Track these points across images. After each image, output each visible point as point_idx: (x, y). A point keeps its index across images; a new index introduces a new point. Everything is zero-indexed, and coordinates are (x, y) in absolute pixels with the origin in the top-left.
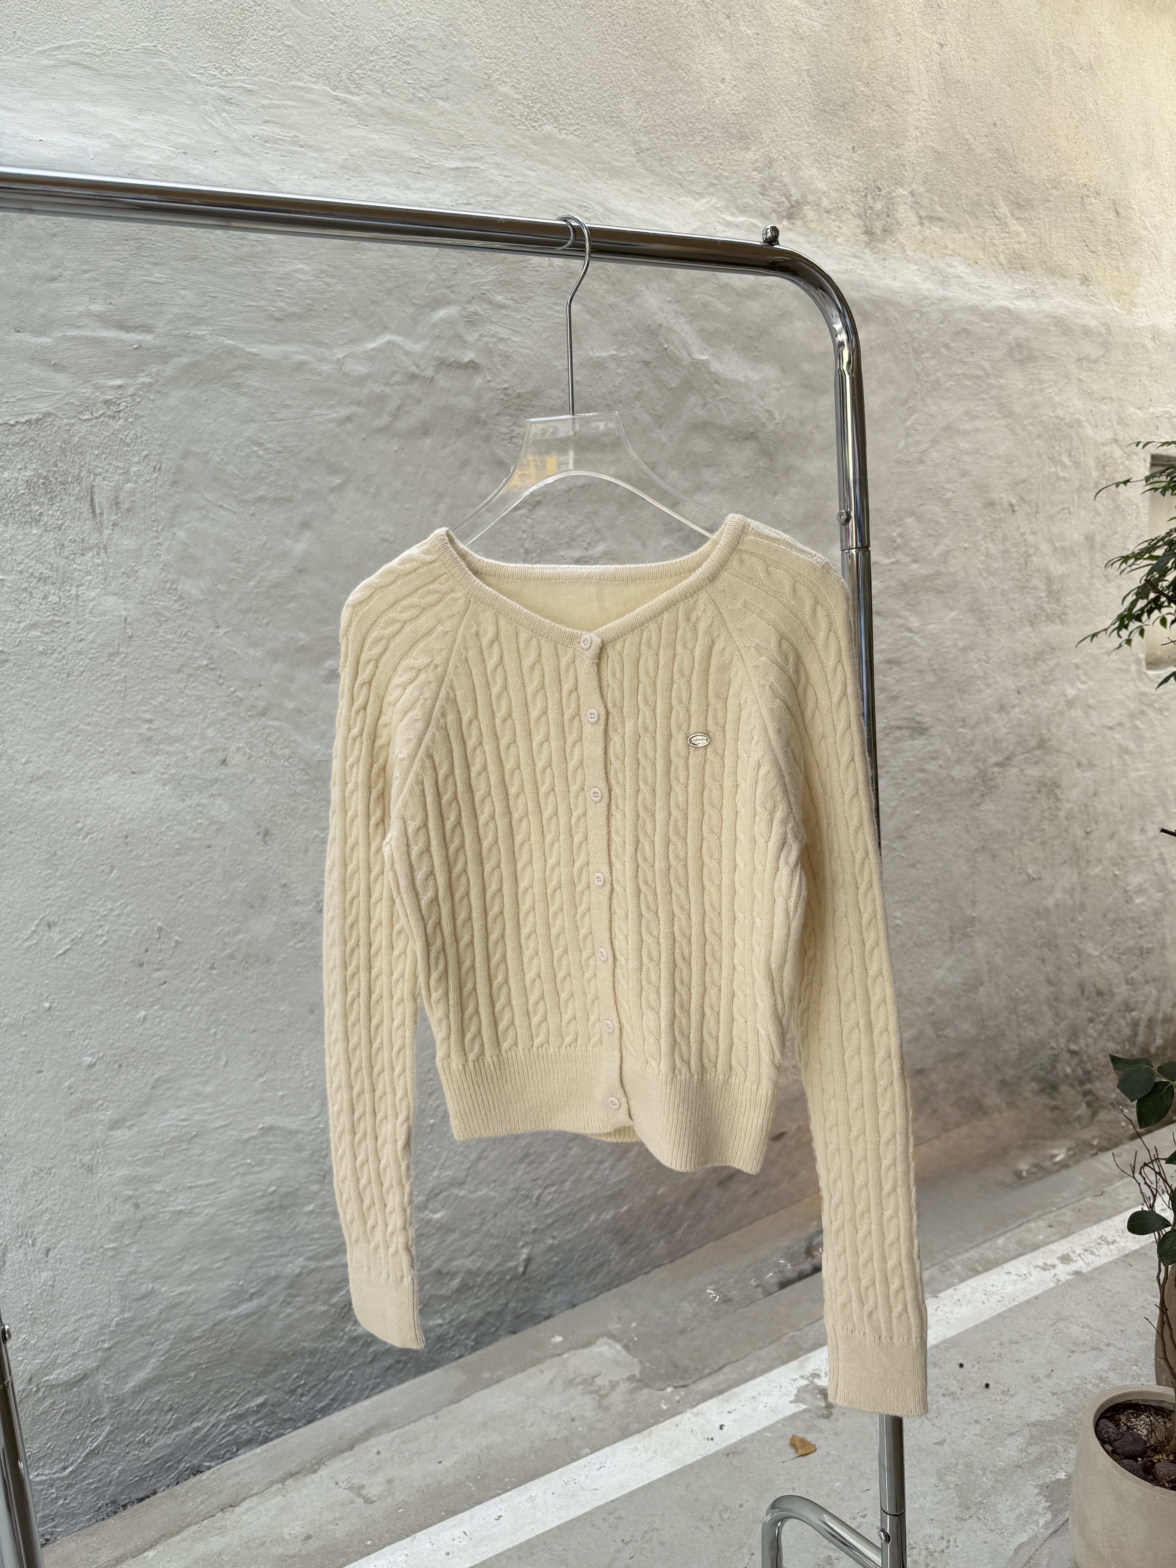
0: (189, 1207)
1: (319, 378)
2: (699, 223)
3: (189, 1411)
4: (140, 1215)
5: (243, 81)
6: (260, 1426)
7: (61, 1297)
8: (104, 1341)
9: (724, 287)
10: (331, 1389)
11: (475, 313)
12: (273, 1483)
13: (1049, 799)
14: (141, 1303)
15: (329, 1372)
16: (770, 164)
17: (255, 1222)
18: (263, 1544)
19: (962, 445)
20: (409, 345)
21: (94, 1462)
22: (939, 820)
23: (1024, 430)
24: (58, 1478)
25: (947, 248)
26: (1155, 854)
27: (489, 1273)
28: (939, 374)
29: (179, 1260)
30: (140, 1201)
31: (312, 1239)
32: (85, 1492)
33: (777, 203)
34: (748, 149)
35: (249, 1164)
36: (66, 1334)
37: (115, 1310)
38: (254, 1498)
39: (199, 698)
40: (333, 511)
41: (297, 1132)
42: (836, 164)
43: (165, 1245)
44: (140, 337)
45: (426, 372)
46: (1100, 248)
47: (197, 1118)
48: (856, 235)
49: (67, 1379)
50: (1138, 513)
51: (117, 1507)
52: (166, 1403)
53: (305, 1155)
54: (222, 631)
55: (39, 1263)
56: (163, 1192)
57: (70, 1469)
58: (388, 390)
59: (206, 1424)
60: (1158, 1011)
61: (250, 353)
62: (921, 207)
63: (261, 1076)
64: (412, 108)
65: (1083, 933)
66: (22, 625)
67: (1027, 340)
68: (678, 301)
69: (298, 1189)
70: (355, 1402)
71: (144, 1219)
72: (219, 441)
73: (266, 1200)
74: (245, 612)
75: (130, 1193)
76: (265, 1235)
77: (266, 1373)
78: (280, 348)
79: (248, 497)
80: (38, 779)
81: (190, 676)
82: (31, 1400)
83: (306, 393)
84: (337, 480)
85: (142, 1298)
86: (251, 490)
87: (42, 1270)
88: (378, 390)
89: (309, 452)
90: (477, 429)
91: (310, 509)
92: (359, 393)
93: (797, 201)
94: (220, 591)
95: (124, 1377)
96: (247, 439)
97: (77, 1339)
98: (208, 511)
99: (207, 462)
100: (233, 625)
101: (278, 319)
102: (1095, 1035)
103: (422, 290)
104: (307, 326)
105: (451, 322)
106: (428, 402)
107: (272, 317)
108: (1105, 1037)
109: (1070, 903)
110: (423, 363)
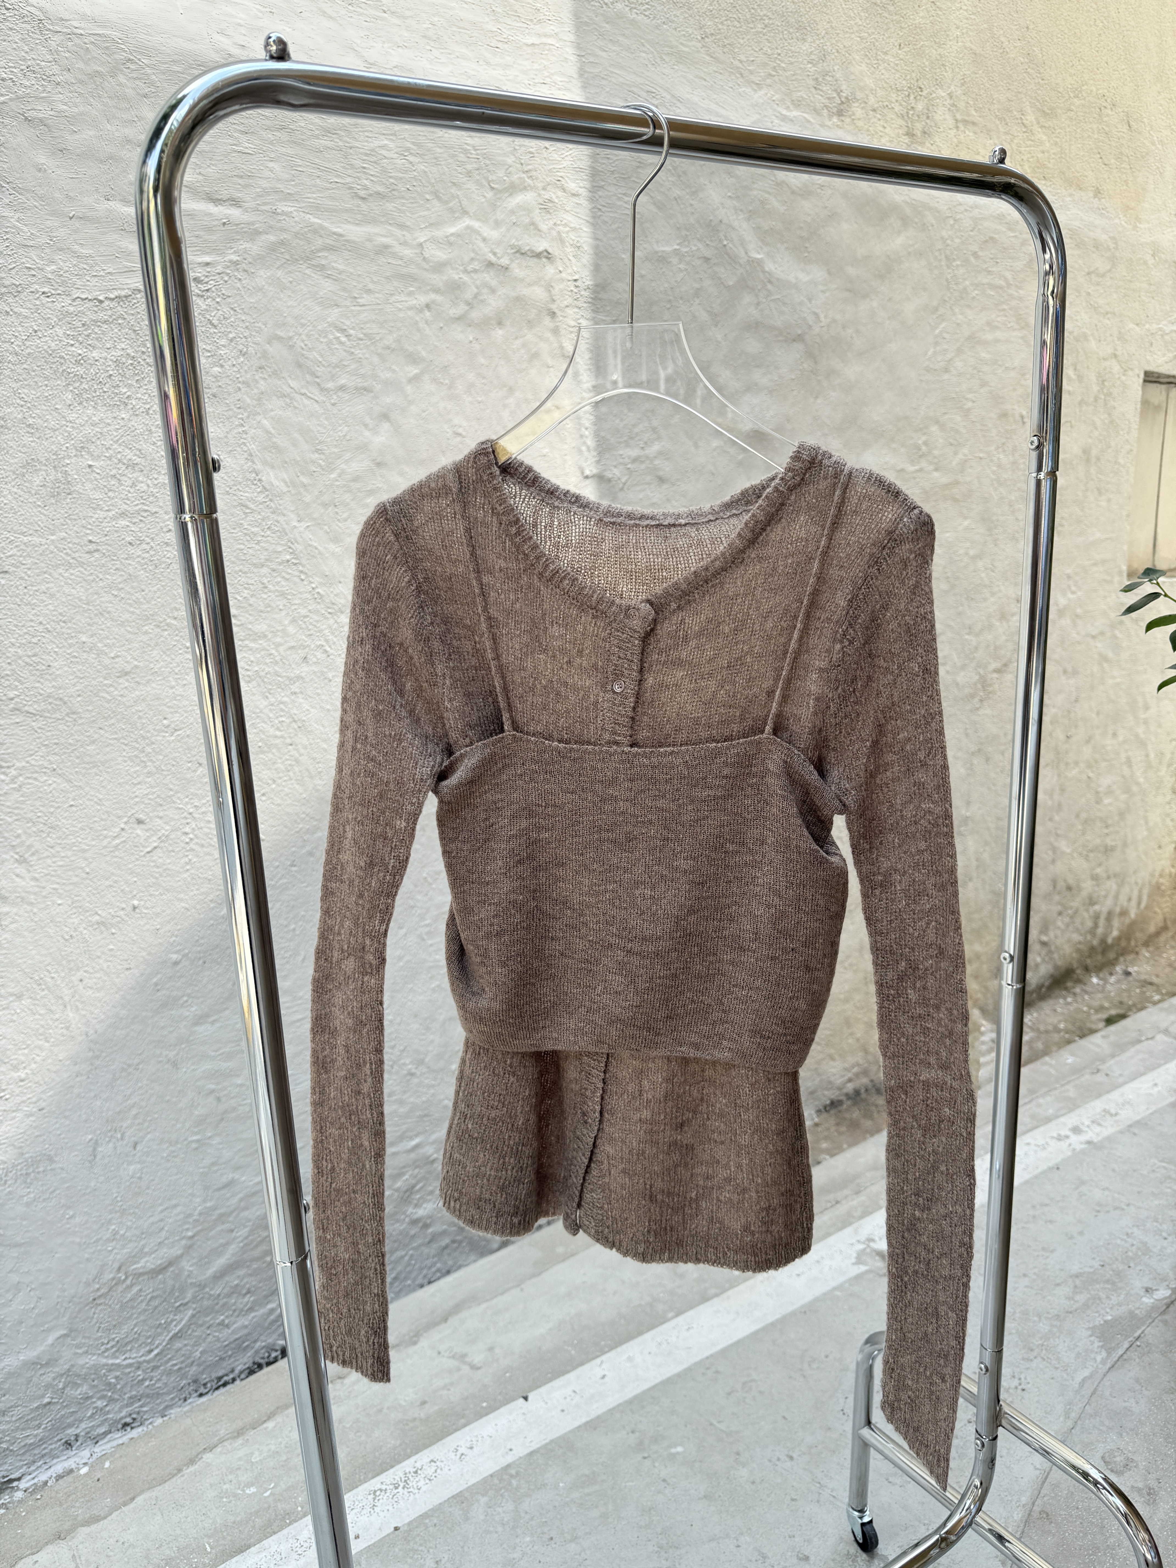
1: (400, 262)
2: (758, 116)
4: (221, 1108)
7: (148, 1188)
8: (187, 1229)
9: (780, 184)
11: (550, 201)
14: (223, 1192)
16: (823, 58)
19: (983, 355)
20: (486, 231)
21: (178, 1344)
24: (145, 1361)
26: (1123, 757)
28: (967, 283)
30: (221, 1094)
32: (169, 1373)
33: (829, 98)
34: (805, 40)
36: (153, 1223)
37: (198, 1200)
39: (282, 594)
40: (410, 403)
42: (884, 61)
44: (229, 211)
45: (502, 260)
46: (1112, 161)
49: (153, 1266)
50: (1130, 428)
51: (199, 1385)
52: (243, 1287)
54: (304, 525)
55: (127, 1156)
57: (156, 1352)
58: (465, 278)
60: (1116, 904)
61: (335, 233)
62: (958, 110)
66: (110, 514)
68: (738, 197)
71: (226, 1112)
72: (303, 325)
74: (325, 506)
75: (212, 1086)
78: (364, 229)
79: (330, 385)
80: (127, 674)
81: (274, 570)
82: (120, 1288)
83: (387, 278)
84: (414, 370)
85: (223, 1187)
86: (333, 378)
87: (130, 1163)
88: (456, 277)
89: (389, 340)
90: (547, 321)
91: (388, 400)
92: (437, 279)
93: (847, 98)
94: (302, 483)
95: (206, 1263)
96: (331, 325)
97: (162, 1229)
98: (291, 399)
99: (291, 347)
100: (314, 519)
101: (363, 199)
102: (1062, 927)
103: (501, 174)
104: (390, 206)
105: (525, 208)
106: (502, 291)
107: (357, 196)
108: (1070, 928)
109: (1050, 803)
110: (499, 251)
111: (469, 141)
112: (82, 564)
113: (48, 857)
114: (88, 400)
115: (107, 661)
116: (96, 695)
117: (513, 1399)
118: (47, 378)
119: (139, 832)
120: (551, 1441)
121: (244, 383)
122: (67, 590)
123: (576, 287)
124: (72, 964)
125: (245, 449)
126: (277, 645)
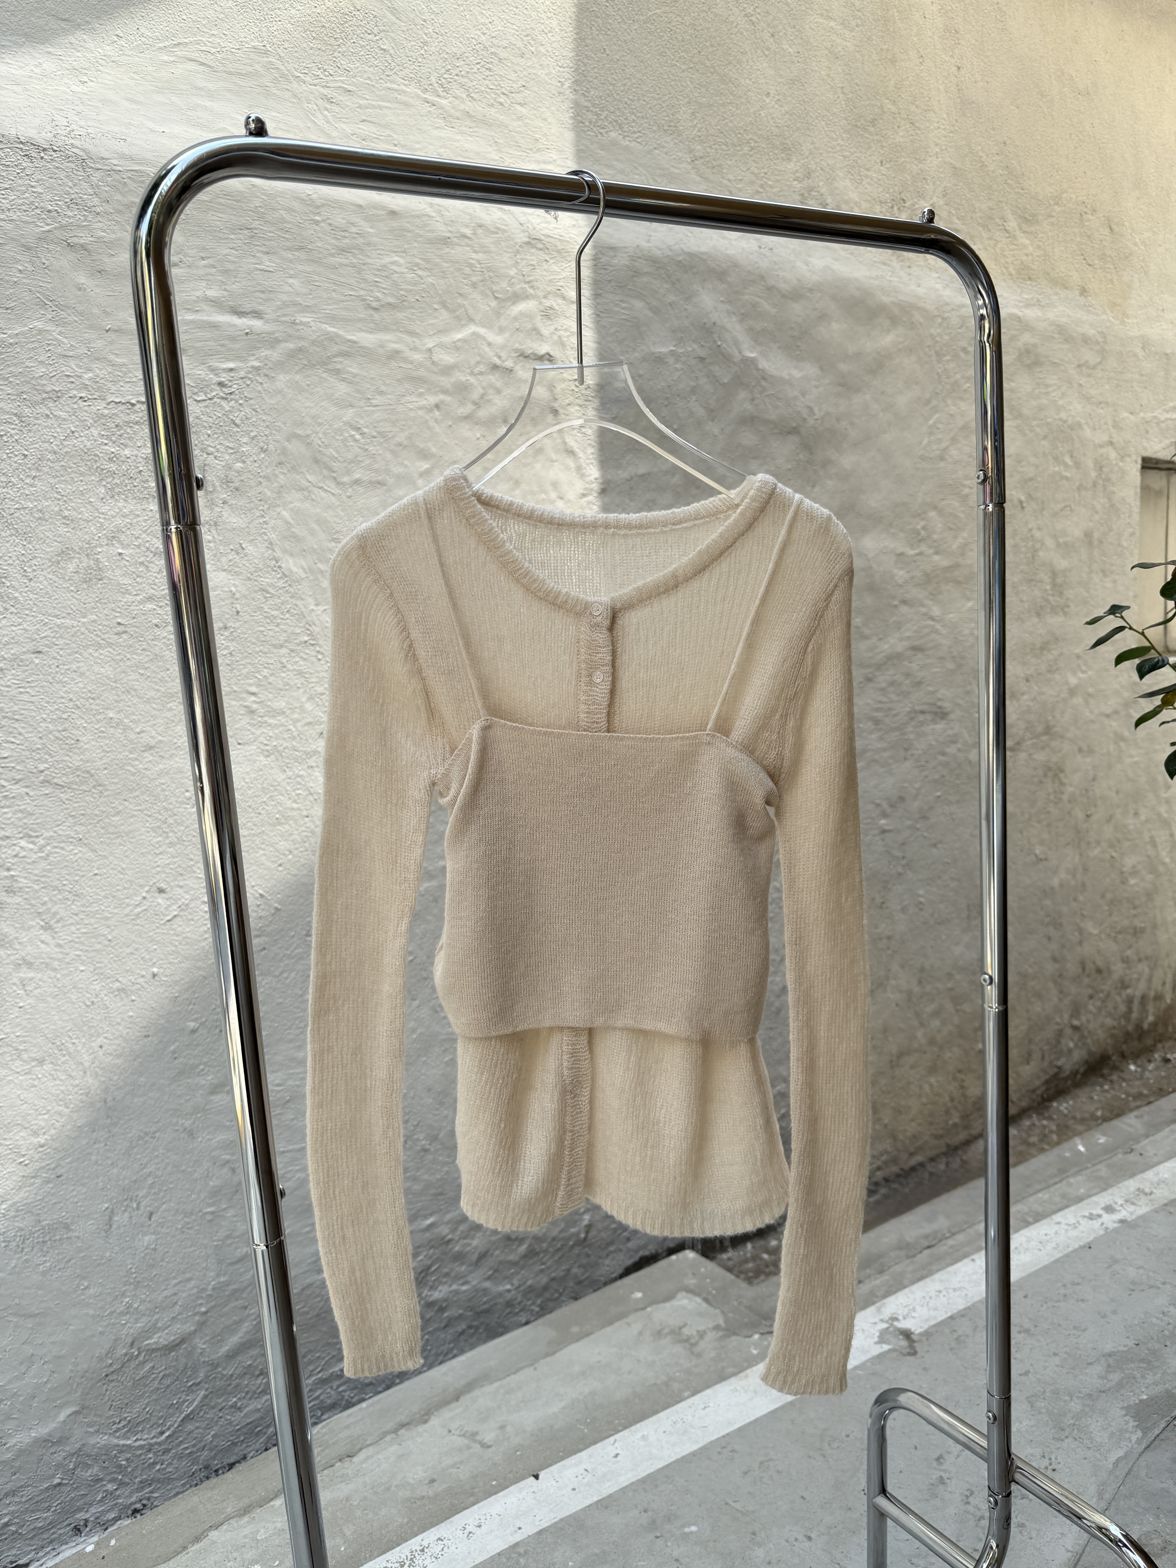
1: (410, 366)
5: (342, 81)
6: (344, 1391)
7: (162, 1260)
8: (201, 1304)
9: (770, 289)
11: (551, 308)
12: (387, 1433)
13: (1054, 782)
14: (236, 1267)
16: (809, 176)
18: (388, 1489)
20: (491, 337)
21: (190, 1427)
22: (958, 802)
23: (1032, 431)
24: (156, 1443)
26: (1147, 836)
27: (554, 1239)
28: (959, 378)
32: (180, 1457)
34: (789, 160)
36: (166, 1297)
37: (212, 1274)
38: (370, 1448)
39: (300, 673)
42: (866, 176)
44: (251, 323)
45: (507, 363)
46: (1097, 262)
47: (291, 1083)
49: (166, 1343)
50: (1131, 512)
51: (211, 1472)
52: (256, 1367)
54: (320, 607)
55: (142, 1226)
57: (167, 1434)
58: (472, 380)
60: (1149, 988)
61: (349, 341)
64: (493, 113)
65: (1085, 913)
66: (138, 598)
67: (1034, 345)
68: (730, 302)
72: (320, 424)
75: (228, 1157)
78: (376, 336)
79: (346, 479)
80: (151, 748)
81: (292, 651)
82: (133, 1364)
83: (398, 380)
84: (425, 465)
85: (237, 1262)
86: (348, 472)
87: (145, 1234)
88: (464, 379)
89: (401, 437)
90: (551, 418)
92: (446, 382)
94: (319, 568)
95: (219, 1341)
96: (346, 423)
97: (176, 1303)
98: (309, 492)
99: (309, 444)
101: (375, 309)
102: (1095, 1011)
103: (504, 284)
104: (401, 315)
105: (529, 316)
106: (507, 391)
107: (370, 307)
108: (1103, 1013)
109: (1073, 883)
110: (503, 354)
111: (474, 256)
112: (110, 645)
113: (72, 924)
114: (119, 494)
115: (132, 736)
116: (122, 768)
117: (523, 1478)
118: (82, 474)
119: (160, 900)
120: (562, 1520)
121: (264, 477)
122: (96, 669)
124: (93, 1030)
125: (266, 538)
126: (296, 721)
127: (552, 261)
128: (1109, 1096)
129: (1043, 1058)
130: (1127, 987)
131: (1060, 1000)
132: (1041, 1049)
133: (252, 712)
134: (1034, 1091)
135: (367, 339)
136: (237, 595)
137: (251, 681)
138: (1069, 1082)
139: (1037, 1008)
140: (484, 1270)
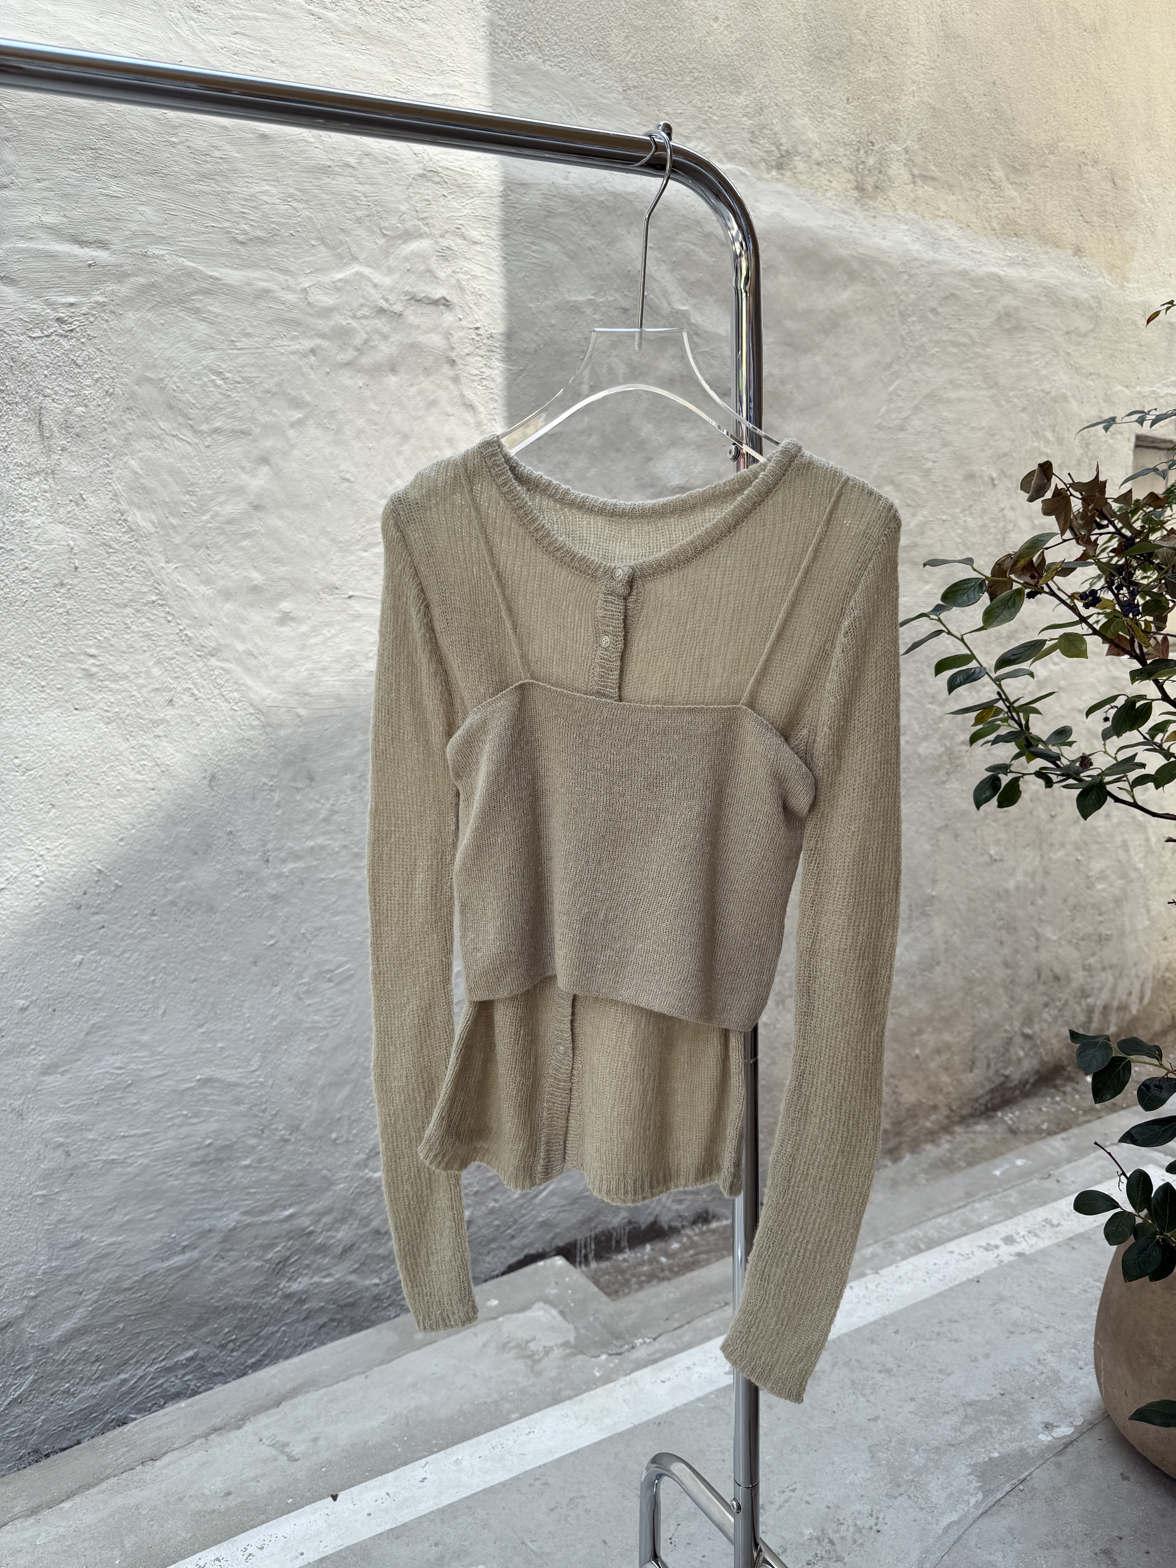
0: (122, 1157)
1: (282, 307)
3: (116, 1362)
4: (71, 1162)
6: (188, 1380)
8: (30, 1289)
10: (263, 1345)
11: (449, 248)
12: (196, 1437)
14: (70, 1252)
15: (262, 1327)
16: (760, 111)
17: (190, 1174)
18: (181, 1499)
19: (945, 414)
20: (378, 277)
21: (17, 1411)
23: (1008, 402)
25: (939, 209)
26: (1118, 839)
28: (925, 339)
29: (110, 1210)
30: (71, 1149)
31: (248, 1193)
32: (6, 1441)
33: (767, 152)
34: (739, 93)
35: (185, 1116)
37: (42, 1258)
38: (176, 1452)
39: (147, 635)
40: (293, 447)
41: (236, 1085)
42: (830, 115)
43: (96, 1194)
44: (95, 254)
45: (395, 307)
46: (1095, 219)
47: (133, 1066)
48: (846, 190)
51: (39, 1455)
52: (92, 1353)
53: (243, 1108)
54: (172, 566)
56: (96, 1140)
58: (354, 324)
59: (134, 1376)
60: (1113, 998)
61: (210, 277)
62: (915, 165)
63: (201, 1026)
64: (390, 29)
65: (1043, 917)
67: (1016, 309)
68: (660, 248)
69: (235, 1143)
70: (288, 1357)
71: (75, 1167)
72: (175, 367)
73: (201, 1153)
74: (196, 547)
75: (61, 1140)
76: (200, 1187)
77: (196, 1327)
78: (243, 273)
79: (204, 427)
81: (138, 611)
83: (268, 322)
84: (298, 415)
85: (70, 1247)
86: (207, 420)
88: (344, 323)
89: (270, 384)
90: (446, 369)
91: (268, 443)
92: (322, 324)
93: (787, 151)
94: (171, 523)
95: (50, 1326)
96: (206, 367)
99: (162, 389)
100: (184, 561)
101: (242, 243)
102: (1049, 1019)
103: (394, 220)
104: (271, 251)
105: (420, 256)
106: (395, 338)
107: (235, 240)
108: (1059, 1021)
109: (1031, 885)
110: (392, 297)
111: (359, 188)
117: (321, 1498)
120: (346, 1548)
121: (110, 423)
123: (478, 335)
125: (110, 489)
126: (140, 687)
127: (450, 197)
128: (1059, 1108)
129: (988, 1066)
130: (1088, 996)
131: (1011, 1007)
132: (986, 1057)
133: (91, 675)
134: (976, 1100)
135: (233, 276)
136: (76, 550)
137: (91, 643)
138: (1017, 1092)
139: (984, 1014)
140: (350, 1263)
